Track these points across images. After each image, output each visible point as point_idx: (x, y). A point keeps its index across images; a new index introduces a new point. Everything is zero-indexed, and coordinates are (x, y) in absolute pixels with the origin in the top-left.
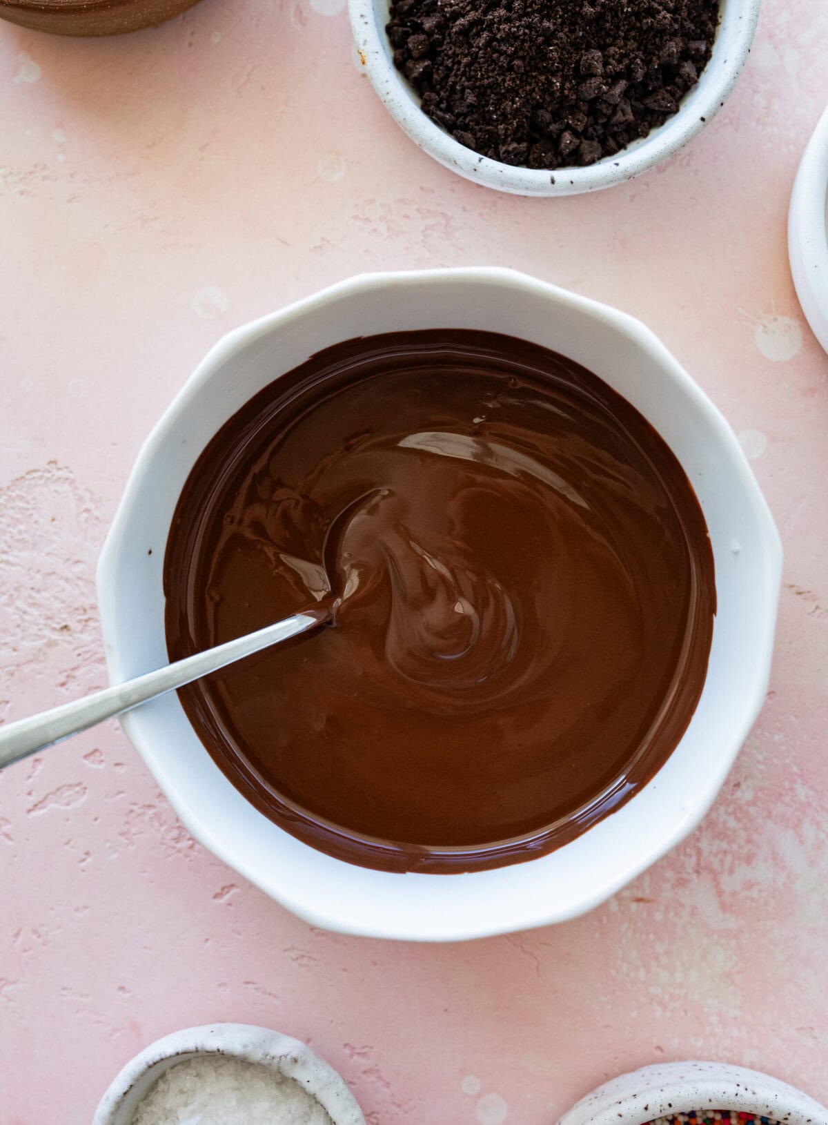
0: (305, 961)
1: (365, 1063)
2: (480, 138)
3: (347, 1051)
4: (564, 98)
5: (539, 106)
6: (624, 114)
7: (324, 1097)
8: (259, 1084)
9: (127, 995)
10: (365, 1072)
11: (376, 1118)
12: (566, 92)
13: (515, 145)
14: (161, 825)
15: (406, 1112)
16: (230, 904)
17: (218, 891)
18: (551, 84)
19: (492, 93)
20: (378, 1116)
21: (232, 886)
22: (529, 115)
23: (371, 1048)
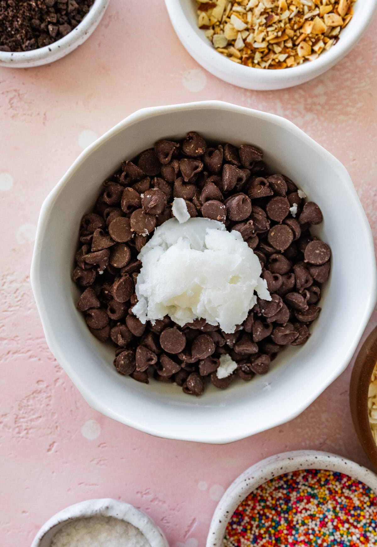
0: (102, 462)
1: (150, 497)
2: (11, 46)
3: (139, 495)
4: (41, 10)
5: (31, 19)
6: (72, 5)
7: (128, 518)
8: (98, 526)
9: (27, 514)
10: (151, 501)
11: (166, 520)
12: (40, 6)
13: (28, 42)
14: (9, 429)
15: (178, 511)
16: (56, 452)
17: (48, 448)
18: (31, 5)
19: (6, 21)
20: (167, 518)
21: (54, 443)
22: (29, 25)
23: (149, 488)
